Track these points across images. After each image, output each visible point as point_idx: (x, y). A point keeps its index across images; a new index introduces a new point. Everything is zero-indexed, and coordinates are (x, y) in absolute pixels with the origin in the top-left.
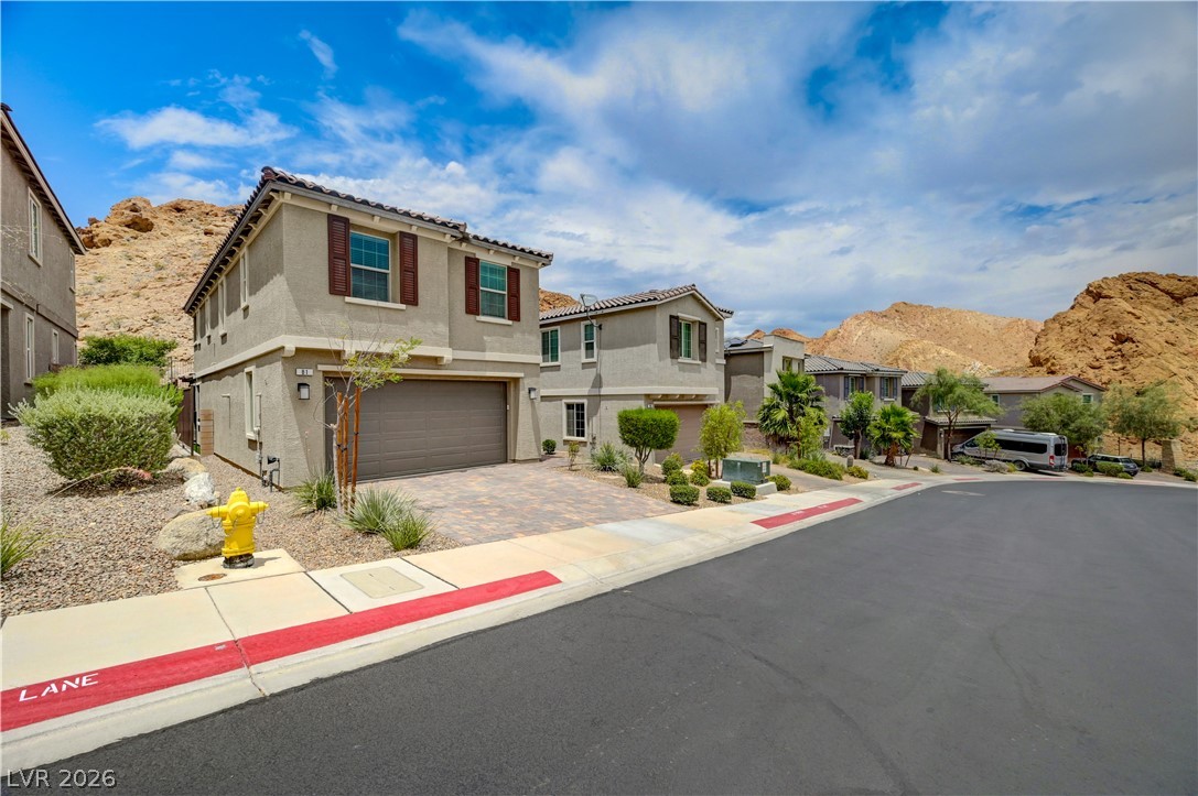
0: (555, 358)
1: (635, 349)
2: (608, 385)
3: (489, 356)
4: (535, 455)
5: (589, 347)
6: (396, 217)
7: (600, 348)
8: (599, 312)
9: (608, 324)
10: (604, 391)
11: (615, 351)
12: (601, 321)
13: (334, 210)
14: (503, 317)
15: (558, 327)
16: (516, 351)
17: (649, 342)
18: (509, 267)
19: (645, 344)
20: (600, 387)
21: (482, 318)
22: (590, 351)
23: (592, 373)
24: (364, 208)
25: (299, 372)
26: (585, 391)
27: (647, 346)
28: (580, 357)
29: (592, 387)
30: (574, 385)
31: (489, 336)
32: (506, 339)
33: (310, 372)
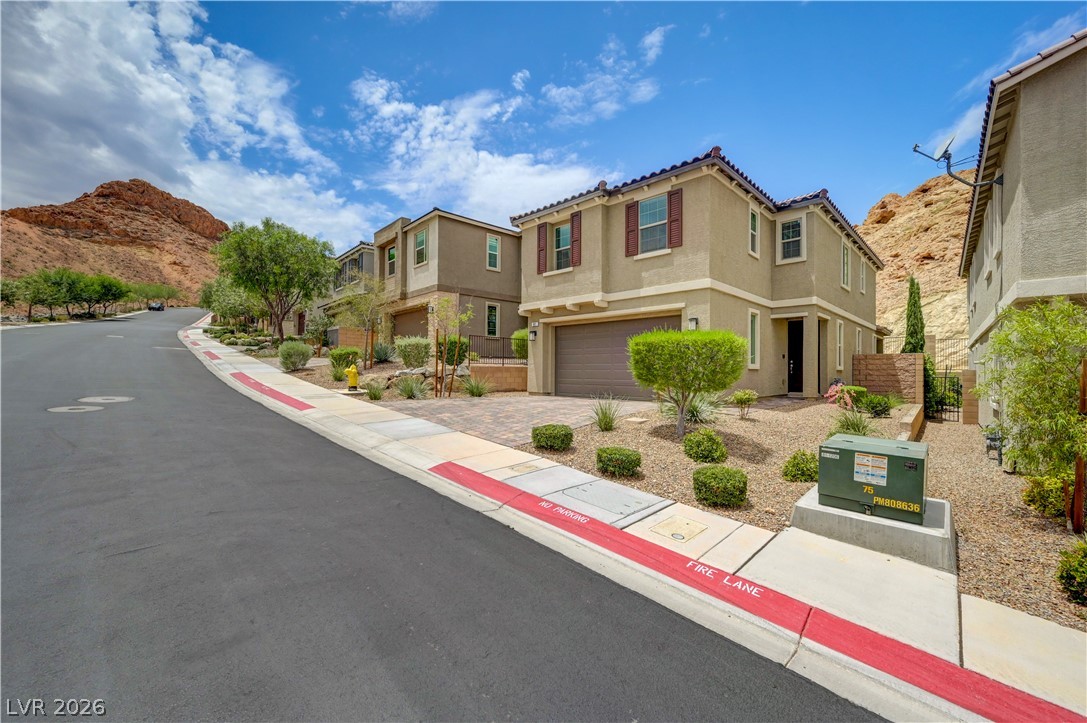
3: (644, 292)
14: (663, 248)
18: (668, 193)
21: (641, 256)
25: (533, 324)
31: (647, 271)
32: (665, 269)
33: (537, 324)
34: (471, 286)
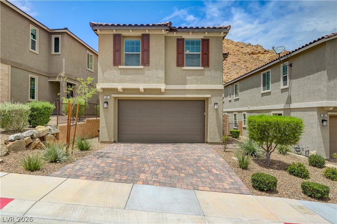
0: (268, 88)
1: (311, 76)
2: (295, 102)
3: (188, 87)
4: (218, 140)
5: (285, 79)
6: (138, 28)
7: (291, 79)
8: (289, 56)
9: (296, 63)
10: (293, 105)
11: (299, 79)
12: (291, 61)
13: (115, 32)
14: (199, 66)
15: (270, 70)
16: (206, 83)
17: (321, 70)
18: (202, 39)
19: (318, 72)
20: (291, 103)
21: (186, 68)
22: (285, 81)
23: (286, 94)
24: (124, 28)
25: (105, 97)
26: (282, 106)
27: (319, 73)
28: (280, 86)
29: (286, 104)
30: (277, 103)
31: (190, 76)
32: (200, 77)
33: (109, 97)
34: (19, 61)
